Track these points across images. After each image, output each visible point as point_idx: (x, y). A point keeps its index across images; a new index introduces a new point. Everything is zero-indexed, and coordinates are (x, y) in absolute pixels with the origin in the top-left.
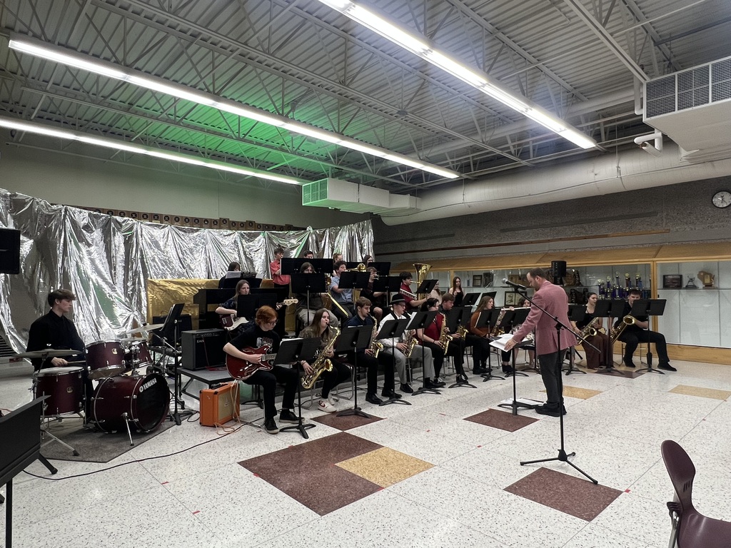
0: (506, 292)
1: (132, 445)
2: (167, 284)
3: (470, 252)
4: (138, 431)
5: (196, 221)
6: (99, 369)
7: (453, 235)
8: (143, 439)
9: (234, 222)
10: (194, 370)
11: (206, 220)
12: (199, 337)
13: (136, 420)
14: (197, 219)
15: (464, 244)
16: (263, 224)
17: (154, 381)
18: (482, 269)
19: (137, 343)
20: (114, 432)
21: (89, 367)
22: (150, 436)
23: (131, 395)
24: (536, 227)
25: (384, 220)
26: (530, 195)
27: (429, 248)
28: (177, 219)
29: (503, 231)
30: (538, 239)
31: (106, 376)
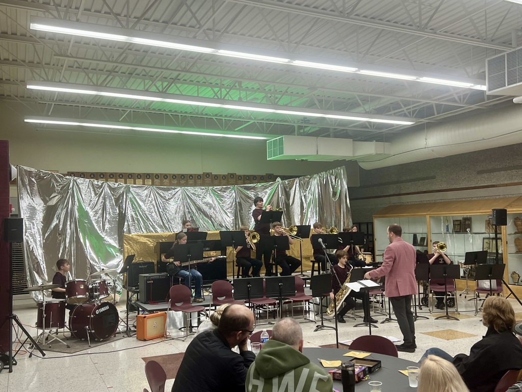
0: (484, 239)
1: (90, 346)
2: (139, 238)
3: (450, 195)
4: (96, 339)
5: (183, 177)
6: (73, 297)
7: (434, 177)
8: (98, 344)
9: (216, 176)
10: (145, 303)
11: (191, 175)
12: (148, 279)
13: (93, 331)
14: (182, 175)
15: (444, 187)
16: (244, 176)
17: (107, 308)
18: (460, 215)
19: (99, 281)
20: (83, 339)
21: (67, 296)
22: (103, 343)
23: (90, 315)
24: (510, 168)
25: (360, 164)
26: (483, 139)
27: (413, 191)
28: (166, 177)
29: (480, 173)
30: (513, 181)
31: (79, 302)
